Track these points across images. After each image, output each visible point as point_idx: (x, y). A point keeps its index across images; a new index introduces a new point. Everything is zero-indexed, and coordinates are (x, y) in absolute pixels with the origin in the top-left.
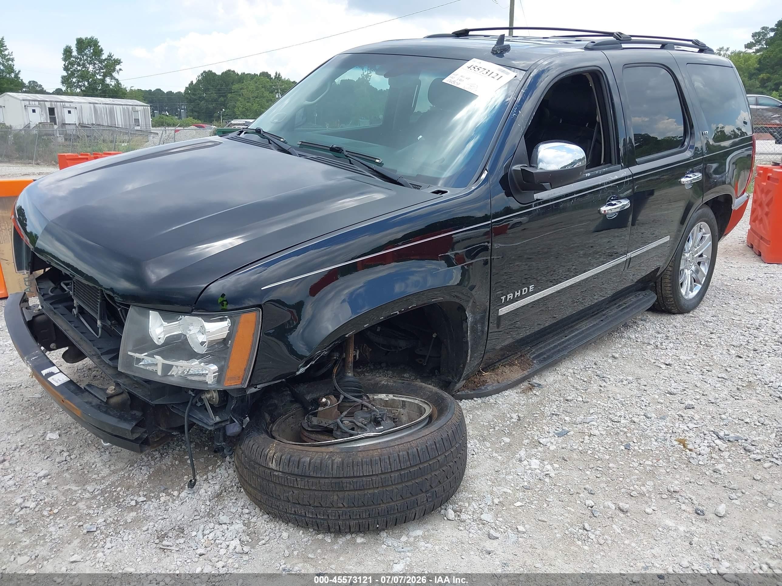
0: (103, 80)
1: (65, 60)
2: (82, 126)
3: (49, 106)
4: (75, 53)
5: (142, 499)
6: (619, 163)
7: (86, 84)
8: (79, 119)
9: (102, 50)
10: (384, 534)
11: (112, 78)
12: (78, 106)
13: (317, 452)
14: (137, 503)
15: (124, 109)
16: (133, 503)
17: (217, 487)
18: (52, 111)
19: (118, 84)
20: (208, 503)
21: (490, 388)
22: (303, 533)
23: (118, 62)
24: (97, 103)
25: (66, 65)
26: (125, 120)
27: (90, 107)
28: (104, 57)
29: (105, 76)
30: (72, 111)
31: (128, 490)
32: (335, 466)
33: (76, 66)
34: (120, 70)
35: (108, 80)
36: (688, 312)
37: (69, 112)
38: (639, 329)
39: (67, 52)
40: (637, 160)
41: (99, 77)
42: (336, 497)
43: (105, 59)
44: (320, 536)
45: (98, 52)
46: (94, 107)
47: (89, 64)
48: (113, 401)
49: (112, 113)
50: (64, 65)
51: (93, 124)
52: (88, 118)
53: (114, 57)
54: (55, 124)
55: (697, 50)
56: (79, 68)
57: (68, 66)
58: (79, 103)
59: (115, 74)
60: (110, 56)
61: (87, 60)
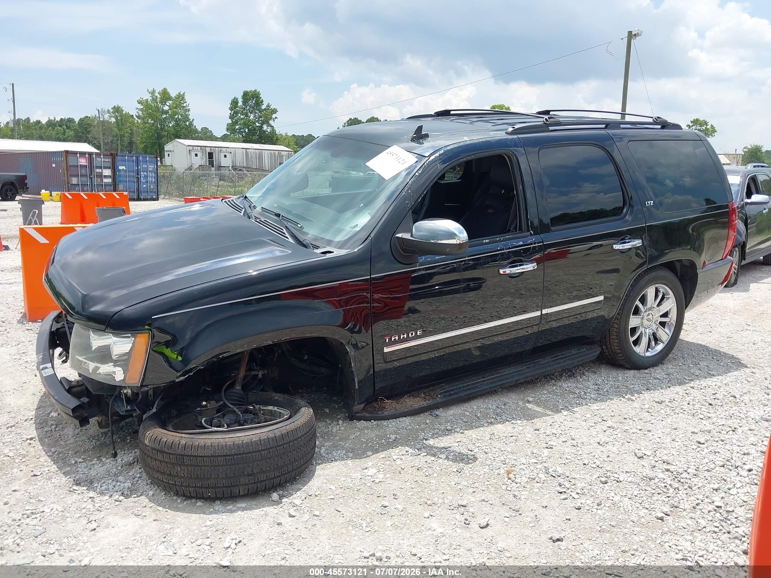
0: (261, 127)
1: (231, 109)
2: (235, 168)
3: (209, 151)
4: (240, 104)
5: (80, 460)
6: (528, 231)
7: (247, 130)
8: (233, 162)
9: (262, 101)
10: (218, 502)
11: (269, 125)
12: (233, 151)
13: (173, 436)
14: (76, 462)
15: (271, 154)
16: (73, 462)
17: (131, 458)
18: (211, 155)
19: (273, 131)
20: (119, 468)
21: (386, 413)
22: (165, 494)
23: (275, 111)
24: (248, 149)
25: (232, 113)
26: (271, 163)
27: (243, 152)
28: (263, 107)
29: (262, 124)
30: (228, 155)
31: (75, 454)
32: (180, 447)
33: (239, 115)
34: (276, 118)
35: (265, 127)
36: (646, 369)
37: (225, 156)
38: (581, 380)
39: (235, 102)
40: (552, 228)
41: (257, 124)
42: (179, 469)
43: (265, 109)
44: (175, 498)
45: (259, 103)
46: (246, 152)
47: (251, 113)
48: (74, 390)
49: (260, 157)
50: (230, 114)
51: (244, 167)
52: (240, 161)
53: (271, 107)
54: (213, 166)
55: (659, 127)
56: (242, 117)
57: (233, 115)
58: (233, 148)
59: (271, 122)
60: (268, 106)
61: (249, 109)
